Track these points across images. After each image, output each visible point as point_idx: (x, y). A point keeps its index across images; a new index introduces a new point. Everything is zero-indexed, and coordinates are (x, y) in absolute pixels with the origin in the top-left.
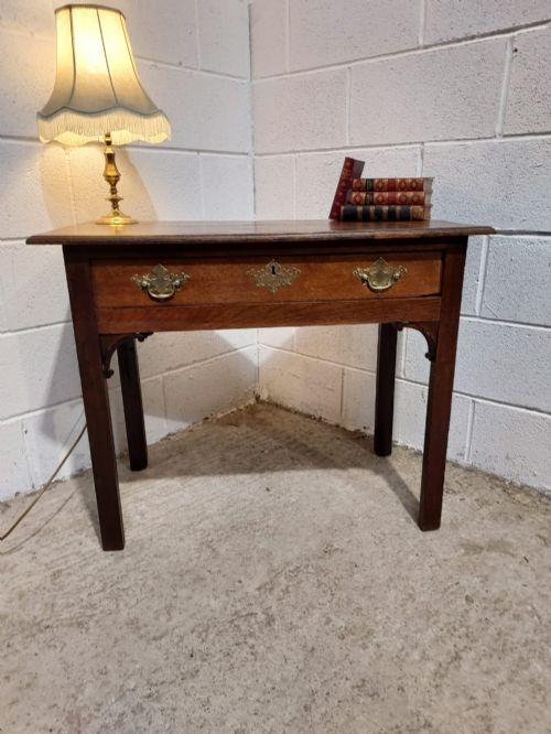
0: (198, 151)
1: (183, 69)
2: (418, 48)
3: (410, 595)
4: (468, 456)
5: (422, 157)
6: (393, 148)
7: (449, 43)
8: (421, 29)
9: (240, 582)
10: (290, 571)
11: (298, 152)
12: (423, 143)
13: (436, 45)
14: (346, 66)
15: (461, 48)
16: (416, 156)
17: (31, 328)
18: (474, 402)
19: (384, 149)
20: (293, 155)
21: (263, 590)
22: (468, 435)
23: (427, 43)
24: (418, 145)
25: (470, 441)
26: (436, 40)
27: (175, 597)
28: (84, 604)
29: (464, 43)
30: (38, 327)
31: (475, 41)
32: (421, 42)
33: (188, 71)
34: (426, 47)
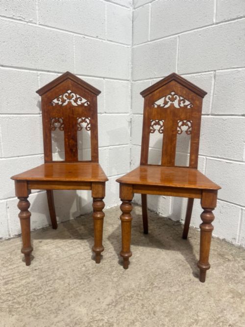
0: (104, 78)
1: (98, 40)
2: (213, 24)
3: (196, 320)
4: (239, 240)
5: (215, 78)
6: (200, 74)
7: (229, 21)
8: (215, 15)
9: (99, 299)
10: (128, 296)
11: (153, 78)
12: (215, 71)
13: (222, 22)
14: (177, 35)
15: (235, 23)
16: (211, 77)
17: (15, 157)
18: (242, 209)
19: (194, 75)
20: (150, 80)
21: (110, 306)
22: (239, 228)
23: (218, 22)
24: (212, 72)
25: (240, 231)
26: (222, 20)
27: (63, 303)
28: (15, 301)
29: (236, 21)
30: (18, 156)
31: (242, 19)
32: (214, 21)
33: (101, 40)
34: (217, 23)
